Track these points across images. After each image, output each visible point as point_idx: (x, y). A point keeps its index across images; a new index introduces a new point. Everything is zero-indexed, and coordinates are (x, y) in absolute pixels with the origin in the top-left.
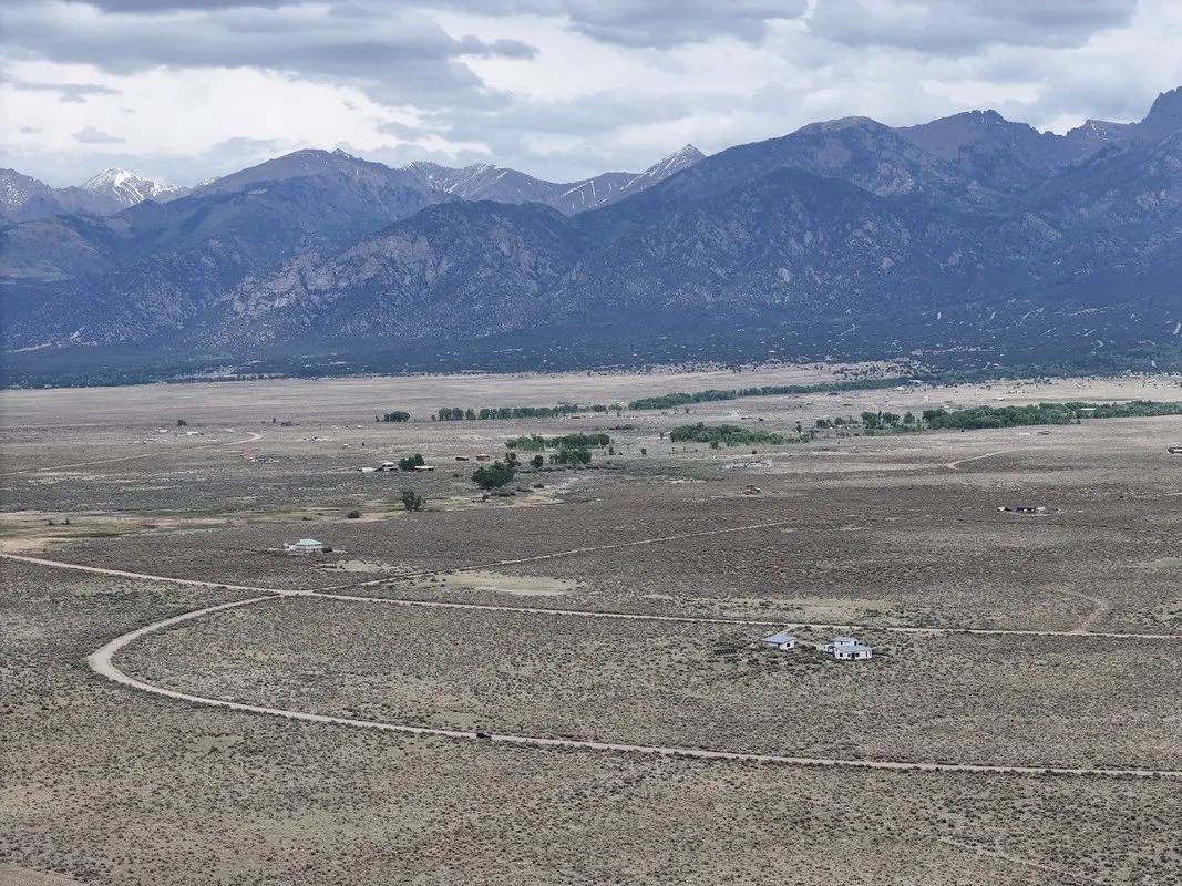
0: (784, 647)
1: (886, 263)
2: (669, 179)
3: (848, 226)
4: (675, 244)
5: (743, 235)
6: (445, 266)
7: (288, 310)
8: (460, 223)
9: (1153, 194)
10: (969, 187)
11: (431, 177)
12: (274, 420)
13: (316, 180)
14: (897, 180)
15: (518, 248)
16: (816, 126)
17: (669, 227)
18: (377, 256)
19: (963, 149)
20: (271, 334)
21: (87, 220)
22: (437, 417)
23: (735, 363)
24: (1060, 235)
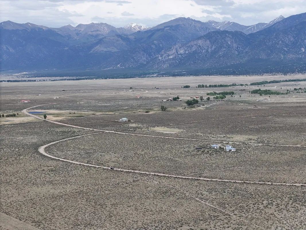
0: (216, 148)
2: (275, 24)
4: (274, 42)
5: (292, 39)
6: (214, 47)
7: (173, 59)
8: (218, 36)
11: (213, 24)
12: (155, 87)
13: (183, 25)
15: (233, 43)
17: (273, 37)
18: (196, 45)
20: (168, 65)
21: (123, 36)
22: (197, 87)
23: (285, 73)
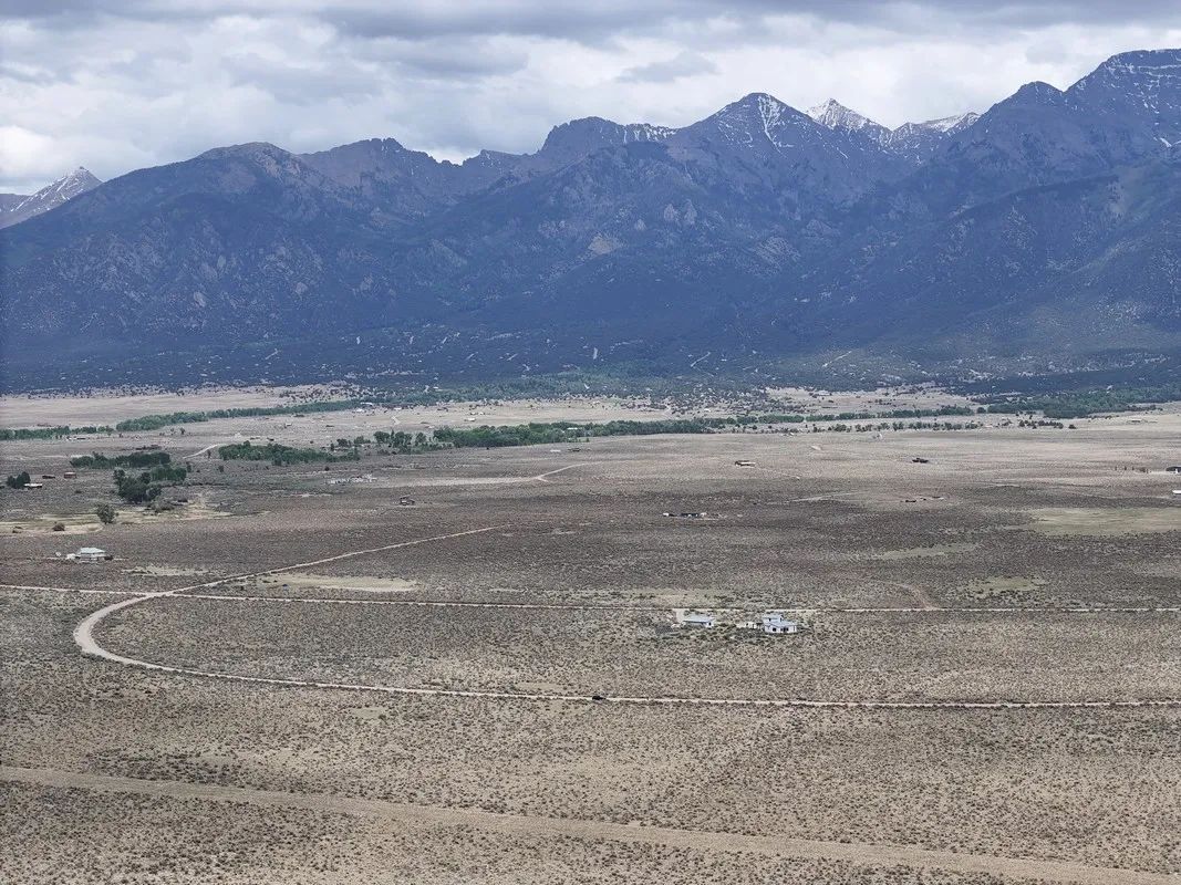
0: (707, 625)
1: (300, 288)
3: (261, 251)
4: (87, 268)
5: (155, 259)
9: (553, 223)
10: (372, 214)
14: (303, 207)
16: (220, 151)
17: (81, 250)
19: (363, 176)
24: (465, 262)
